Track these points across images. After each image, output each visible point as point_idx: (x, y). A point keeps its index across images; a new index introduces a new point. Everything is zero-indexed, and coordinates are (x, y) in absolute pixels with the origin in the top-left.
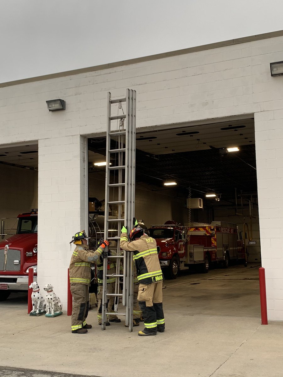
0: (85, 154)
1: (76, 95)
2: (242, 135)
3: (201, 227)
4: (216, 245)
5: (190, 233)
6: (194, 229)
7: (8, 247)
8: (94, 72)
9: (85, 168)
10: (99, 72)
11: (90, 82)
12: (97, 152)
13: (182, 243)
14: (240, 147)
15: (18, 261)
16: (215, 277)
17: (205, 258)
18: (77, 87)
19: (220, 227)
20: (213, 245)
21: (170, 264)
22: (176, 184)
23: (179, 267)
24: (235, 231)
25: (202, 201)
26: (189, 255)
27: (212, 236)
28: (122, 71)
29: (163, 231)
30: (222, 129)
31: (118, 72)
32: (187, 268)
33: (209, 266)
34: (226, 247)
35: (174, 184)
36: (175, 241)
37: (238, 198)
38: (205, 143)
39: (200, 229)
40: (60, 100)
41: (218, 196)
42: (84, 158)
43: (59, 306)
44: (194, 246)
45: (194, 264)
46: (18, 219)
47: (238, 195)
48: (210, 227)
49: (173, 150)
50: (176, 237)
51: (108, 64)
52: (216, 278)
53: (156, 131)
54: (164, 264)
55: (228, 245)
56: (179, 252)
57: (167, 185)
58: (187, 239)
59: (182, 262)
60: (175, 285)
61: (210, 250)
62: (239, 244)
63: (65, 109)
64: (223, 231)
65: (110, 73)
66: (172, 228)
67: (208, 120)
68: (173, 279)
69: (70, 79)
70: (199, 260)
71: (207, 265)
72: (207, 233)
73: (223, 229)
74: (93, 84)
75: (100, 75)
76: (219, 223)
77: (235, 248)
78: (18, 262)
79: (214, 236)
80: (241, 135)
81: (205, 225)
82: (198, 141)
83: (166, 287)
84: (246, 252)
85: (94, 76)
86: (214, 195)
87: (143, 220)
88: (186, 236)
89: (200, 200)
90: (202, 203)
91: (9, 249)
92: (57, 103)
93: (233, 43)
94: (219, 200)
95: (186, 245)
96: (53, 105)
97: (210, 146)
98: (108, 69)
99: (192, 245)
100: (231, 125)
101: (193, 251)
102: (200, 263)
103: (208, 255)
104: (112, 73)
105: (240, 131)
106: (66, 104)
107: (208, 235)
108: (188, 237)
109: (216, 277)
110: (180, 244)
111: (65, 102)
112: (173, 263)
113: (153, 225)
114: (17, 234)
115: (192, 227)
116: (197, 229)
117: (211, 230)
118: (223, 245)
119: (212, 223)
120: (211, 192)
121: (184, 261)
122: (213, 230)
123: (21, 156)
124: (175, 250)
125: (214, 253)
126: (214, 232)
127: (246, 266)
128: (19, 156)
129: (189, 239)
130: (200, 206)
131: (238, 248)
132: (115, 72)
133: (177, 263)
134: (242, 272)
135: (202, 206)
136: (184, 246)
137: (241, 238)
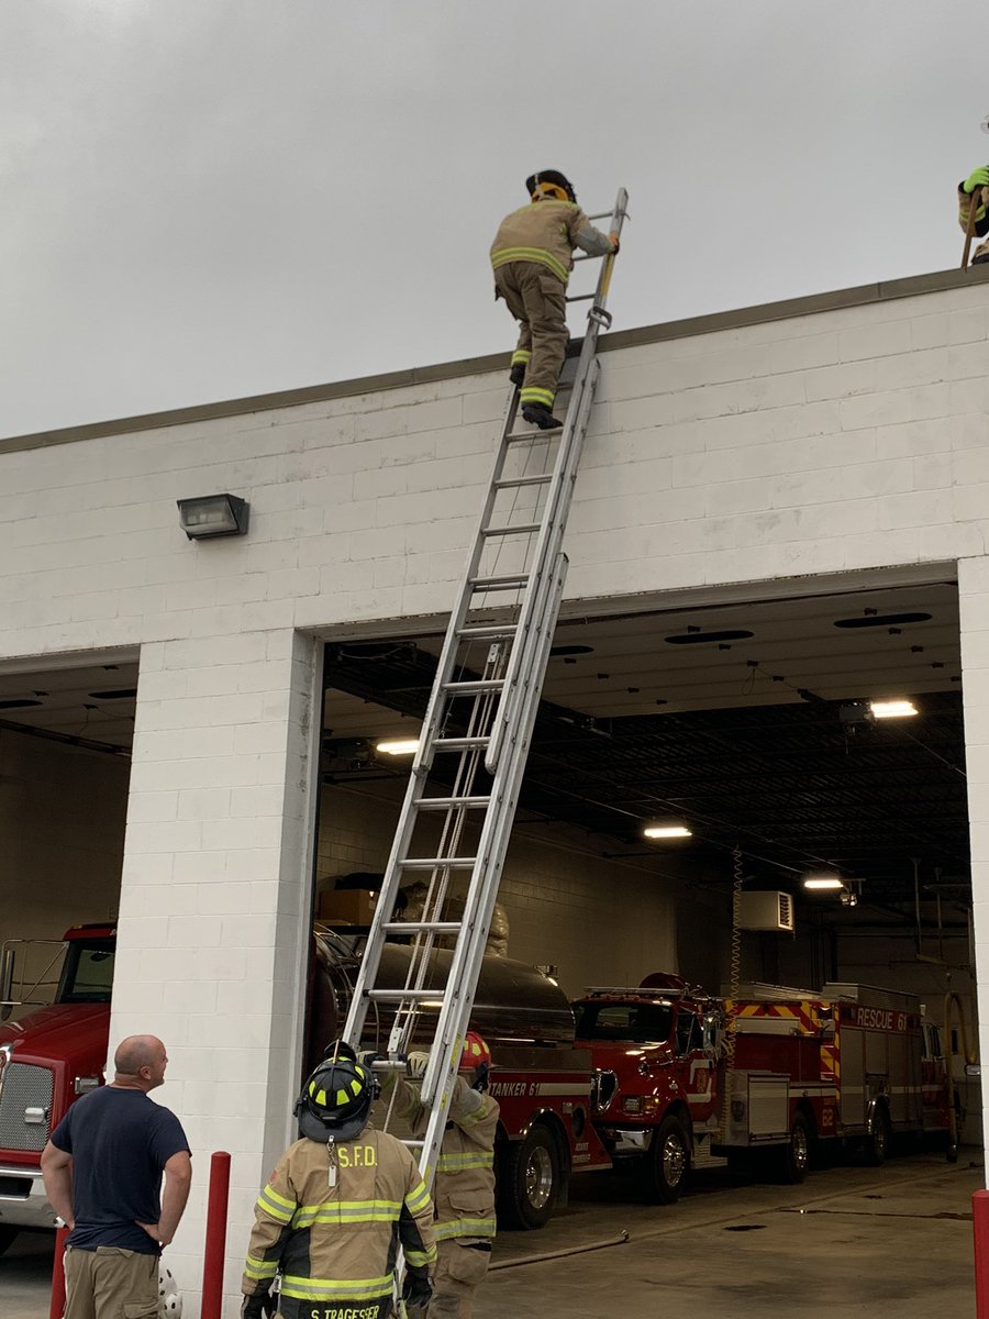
0: (312, 700)
1: (288, 481)
2: (920, 649)
3: (782, 1003)
4: (838, 1075)
5: (734, 1027)
6: (757, 1008)
7: (8, 1055)
8: (359, 398)
9: (306, 757)
10: (376, 399)
11: (342, 433)
12: (373, 700)
13: (705, 1064)
14: (919, 699)
15: (40, 1111)
16: (826, 1202)
17: (794, 1126)
18: (293, 452)
19: (856, 1007)
20: (826, 1076)
21: (652, 1145)
22: (690, 834)
23: (687, 1155)
24: (914, 1021)
25: (790, 903)
26: (732, 1111)
27: (822, 1038)
28: (463, 395)
29: (636, 1011)
30: (840, 624)
31: (446, 398)
32: (722, 1161)
33: (808, 1154)
34: (877, 1083)
35: (680, 832)
36: (675, 1053)
37: (927, 897)
38: (781, 679)
39: (778, 1008)
40: (227, 497)
41: (850, 888)
42: (305, 718)
43: (169, 1308)
44: (749, 1076)
45: (749, 1147)
46: (66, 944)
47: (926, 888)
48: (816, 1006)
49: (659, 702)
50: (683, 1040)
51: (414, 371)
52: (830, 1205)
53: (580, 621)
54: (633, 1141)
55: (887, 1075)
56: (692, 1098)
57: (654, 836)
58: (722, 1047)
59: (701, 1137)
60: (665, 1230)
61: (812, 1093)
62: (929, 1074)
63: (246, 533)
64: (868, 1021)
65: (418, 403)
66: (668, 1003)
67: (778, 582)
68: (664, 1204)
69: (273, 424)
70: (769, 1132)
71: (801, 1154)
72: (803, 1028)
73: (868, 1014)
74: (354, 442)
75: (381, 409)
76: (850, 991)
77: (911, 1090)
78: (39, 1116)
79: (830, 1040)
80: (916, 649)
81: (800, 997)
82: (751, 668)
83: (627, 1237)
84: (953, 1103)
85: (360, 413)
86: (835, 884)
87: (551, 968)
88: (720, 1034)
89: (783, 900)
90: (790, 911)
91: (12, 1061)
92: (219, 510)
93: (880, 296)
94: (853, 904)
95: (719, 1069)
96: (203, 517)
97: (799, 691)
98: (410, 389)
99: (744, 1073)
100: (873, 607)
101: (744, 1094)
102: (771, 1143)
103: (804, 1113)
104: (425, 402)
105: (911, 633)
106: (251, 513)
107: (808, 1033)
108: (729, 1039)
109: (831, 1201)
110: (695, 1064)
111: (248, 506)
112: (664, 1141)
113: (596, 988)
114: (56, 1003)
115: (750, 1003)
116: (767, 1008)
117: (822, 1015)
118: (867, 1075)
119: (824, 988)
120: (822, 871)
121: (712, 1135)
122: (828, 1015)
123: (93, 707)
124: (674, 1091)
125: (827, 1107)
126: (830, 1024)
127: (952, 1159)
128: (88, 707)
129: (730, 1049)
130: (785, 921)
131: (926, 1088)
132: (436, 400)
133: (680, 1141)
134: (936, 1186)
135: (790, 923)
136: (711, 1074)
137: (936, 1051)
